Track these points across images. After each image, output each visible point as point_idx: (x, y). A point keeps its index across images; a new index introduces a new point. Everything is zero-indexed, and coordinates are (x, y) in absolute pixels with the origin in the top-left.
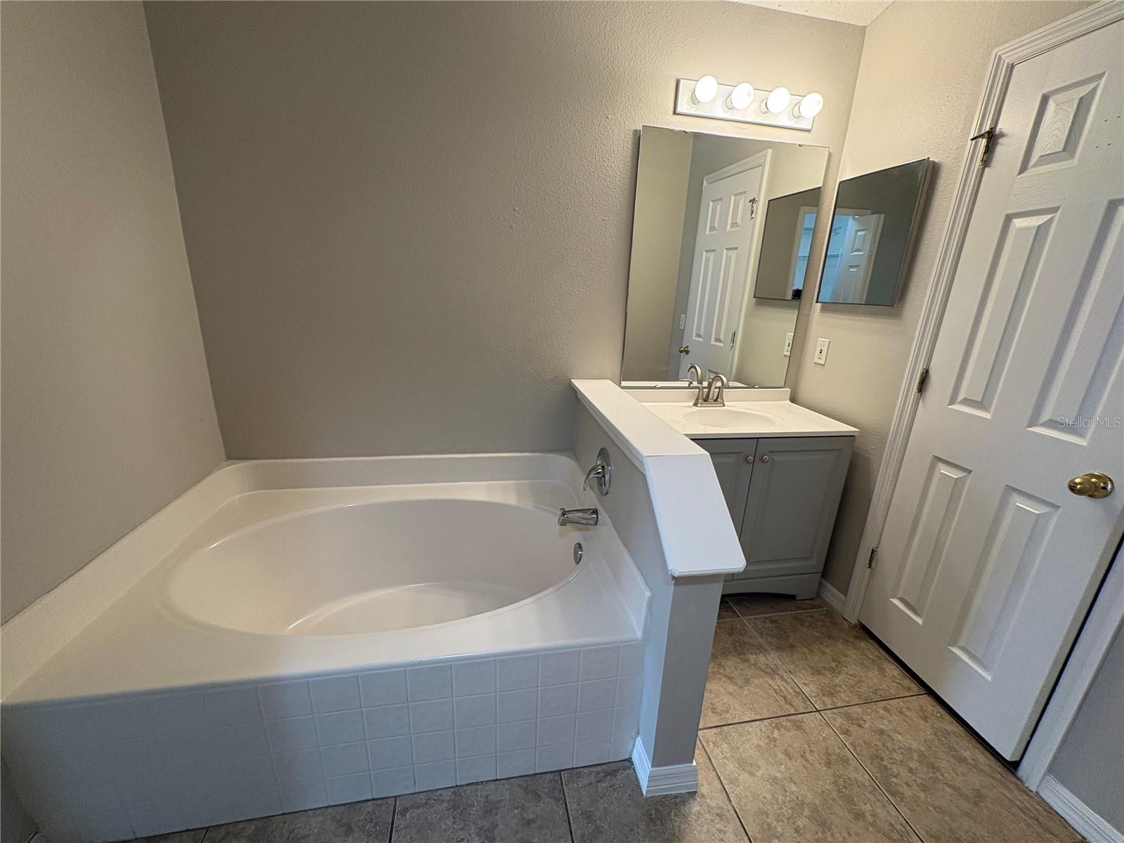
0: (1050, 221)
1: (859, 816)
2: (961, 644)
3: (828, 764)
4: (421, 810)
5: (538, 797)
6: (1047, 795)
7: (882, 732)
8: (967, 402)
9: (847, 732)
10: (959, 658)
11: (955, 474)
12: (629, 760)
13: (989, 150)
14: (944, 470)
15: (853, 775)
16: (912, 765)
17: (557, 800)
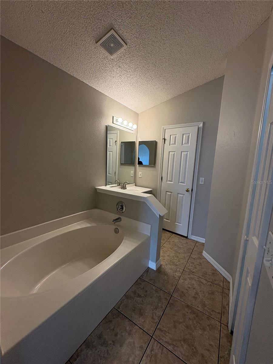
0: (175, 153)
1: (180, 253)
2: (176, 222)
3: (172, 249)
4: (122, 304)
5: (141, 284)
6: (192, 238)
7: (173, 241)
8: (169, 181)
9: (170, 244)
10: (177, 224)
11: (170, 193)
12: (148, 267)
13: (165, 141)
14: (168, 193)
15: (175, 249)
16: (179, 243)
17: (144, 282)
